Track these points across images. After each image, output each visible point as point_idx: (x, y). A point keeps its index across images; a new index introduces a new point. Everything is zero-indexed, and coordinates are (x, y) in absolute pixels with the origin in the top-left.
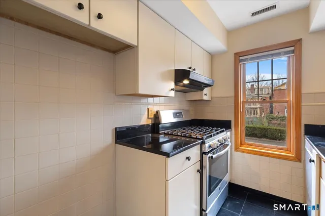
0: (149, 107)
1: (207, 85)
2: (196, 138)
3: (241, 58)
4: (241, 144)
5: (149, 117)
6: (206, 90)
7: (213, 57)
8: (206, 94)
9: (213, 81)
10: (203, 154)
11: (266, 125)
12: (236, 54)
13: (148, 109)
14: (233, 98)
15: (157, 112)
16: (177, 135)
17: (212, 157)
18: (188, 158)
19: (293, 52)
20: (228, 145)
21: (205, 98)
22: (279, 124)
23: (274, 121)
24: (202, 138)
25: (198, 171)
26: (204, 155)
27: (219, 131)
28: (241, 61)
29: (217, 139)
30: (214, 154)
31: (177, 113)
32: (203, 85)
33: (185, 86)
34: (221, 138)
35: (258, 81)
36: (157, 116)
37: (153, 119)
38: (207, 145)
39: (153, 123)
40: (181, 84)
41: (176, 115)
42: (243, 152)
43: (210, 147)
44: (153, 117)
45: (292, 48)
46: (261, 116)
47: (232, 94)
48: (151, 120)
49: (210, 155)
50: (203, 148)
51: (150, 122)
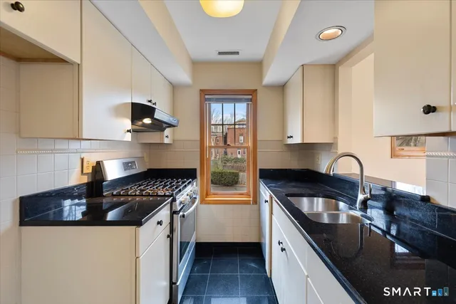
0: (83, 155)
1: (170, 126)
2: (165, 196)
3: (207, 97)
4: (207, 195)
5: (84, 172)
6: (167, 131)
7: (175, 88)
8: (167, 136)
9: (178, 121)
10: (173, 213)
11: (221, 168)
12: (201, 91)
13: (82, 160)
14: (199, 142)
15: (98, 163)
16: (135, 195)
17: (183, 216)
18: (160, 223)
19: (251, 100)
20: (195, 198)
21: (166, 141)
22: (233, 167)
23: (228, 164)
24: (173, 194)
25: (168, 236)
26: (174, 215)
27: (186, 183)
28: (206, 100)
29: (186, 194)
30: (184, 212)
31: (128, 163)
32: (165, 125)
33: (144, 125)
34: (189, 191)
35: (223, 125)
36: (98, 169)
37: (90, 175)
38: (178, 202)
39: (90, 180)
40: (140, 123)
41: (127, 166)
42: (209, 203)
43: (181, 203)
44: (90, 171)
45: (250, 97)
46: (215, 158)
47: (198, 137)
48: (86, 177)
49: (181, 213)
50: (173, 206)
51: (85, 180)
